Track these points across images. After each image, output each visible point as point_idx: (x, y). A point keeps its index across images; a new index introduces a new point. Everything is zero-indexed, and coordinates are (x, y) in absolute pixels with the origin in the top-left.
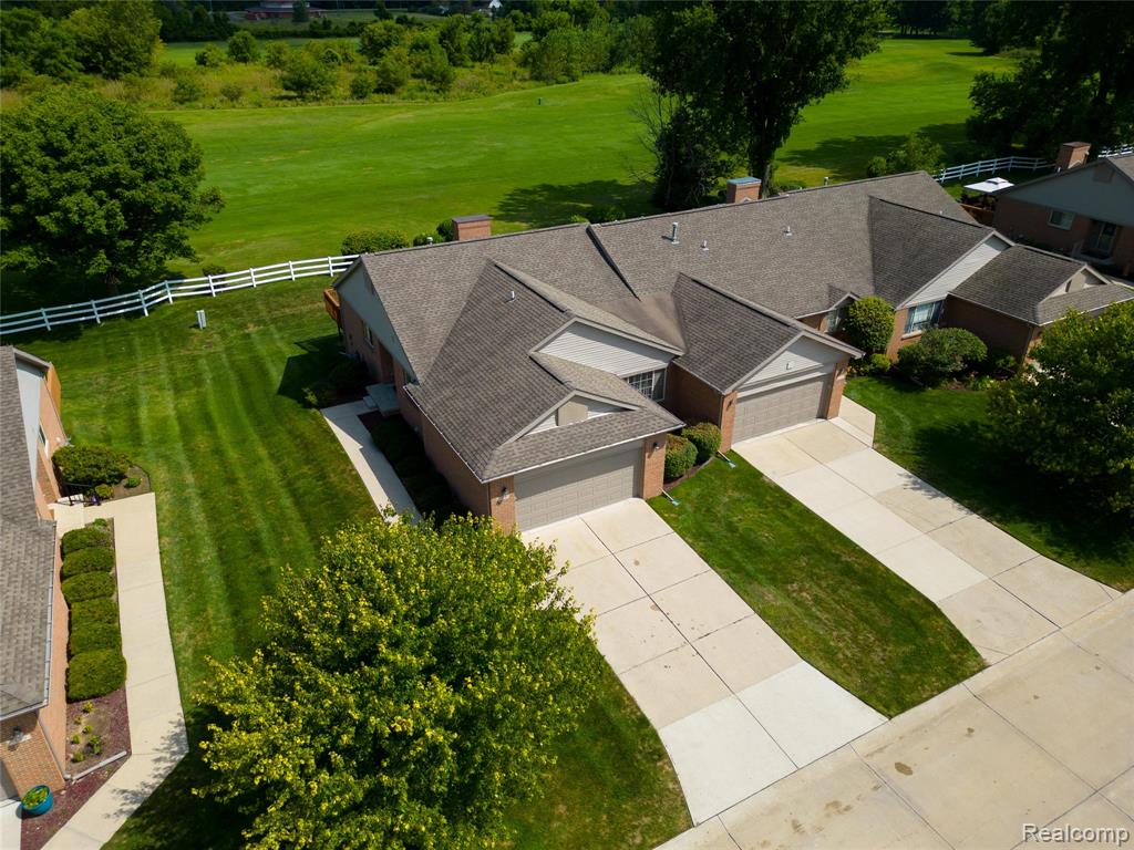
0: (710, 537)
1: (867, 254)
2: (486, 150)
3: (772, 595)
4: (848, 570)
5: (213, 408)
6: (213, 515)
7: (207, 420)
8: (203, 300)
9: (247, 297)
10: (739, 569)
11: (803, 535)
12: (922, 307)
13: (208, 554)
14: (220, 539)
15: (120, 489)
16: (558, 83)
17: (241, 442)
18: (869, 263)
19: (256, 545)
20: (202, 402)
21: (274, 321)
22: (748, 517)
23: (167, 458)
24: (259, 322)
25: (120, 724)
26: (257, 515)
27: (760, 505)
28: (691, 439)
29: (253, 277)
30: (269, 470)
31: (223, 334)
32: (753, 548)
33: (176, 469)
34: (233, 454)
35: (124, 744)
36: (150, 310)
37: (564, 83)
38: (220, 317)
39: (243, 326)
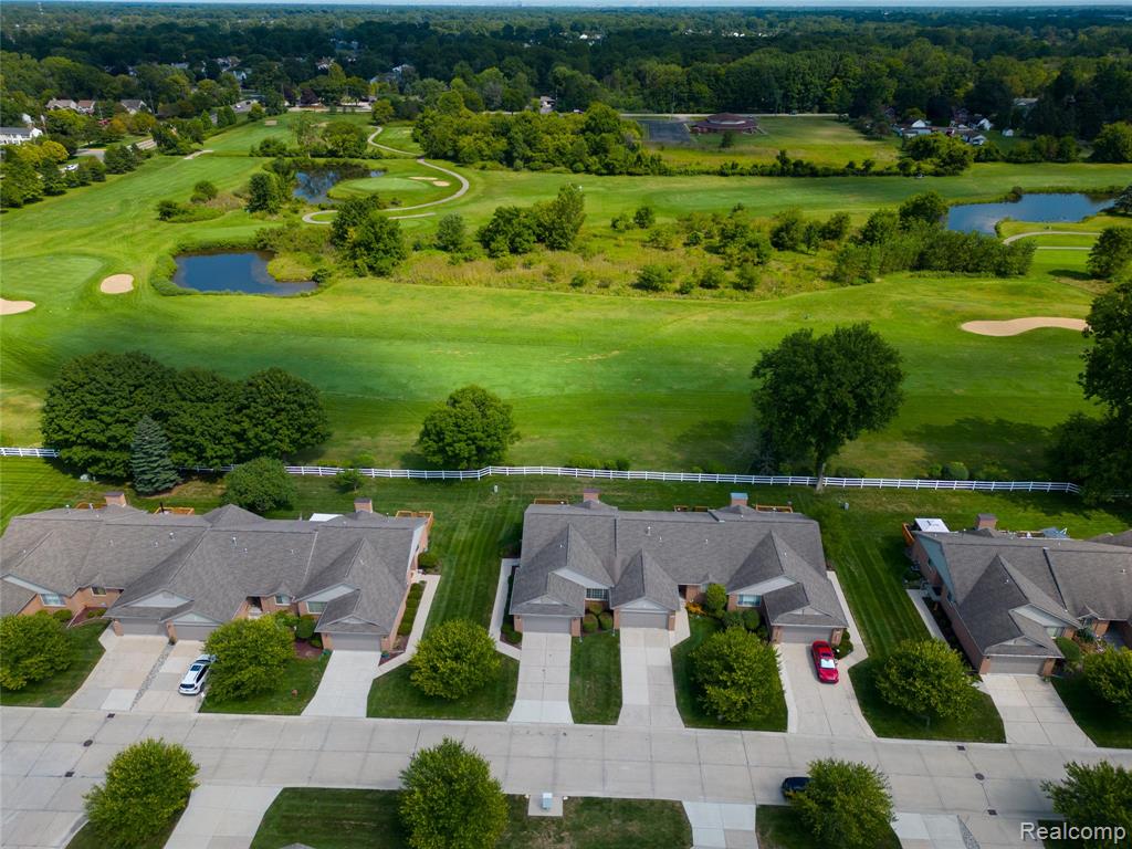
0: (579, 656)
1: (742, 562)
3: (578, 681)
4: (608, 685)
5: (475, 546)
6: (452, 590)
7: (472, 545)
8: (500, 479)
9: (519, 479)
10: (577, 670)
11: (608, 668)
12: (749, 596)
13: (444, 603)
14: (450, 600)
15: (433, 571)
16: (852, 284)
17: (474, 564)
18: (738, 567)
19: (457, 606)
20: (474, 537)
21: (524, 495)
22: (599, 658)
23: (450, 561)
24: (517, 495)
25: (405, 645)
26: (463, 595)
27: (607, 653)
28: (599, 621)
29: (525, 470)
30: (476, 578)
31: (501, 497)
32: (589, 665)
33: (451, 568)
34: (469, 568)
35: (404, 649)
36: (481, 478)
38: (504, 487)
39: (510, 496)
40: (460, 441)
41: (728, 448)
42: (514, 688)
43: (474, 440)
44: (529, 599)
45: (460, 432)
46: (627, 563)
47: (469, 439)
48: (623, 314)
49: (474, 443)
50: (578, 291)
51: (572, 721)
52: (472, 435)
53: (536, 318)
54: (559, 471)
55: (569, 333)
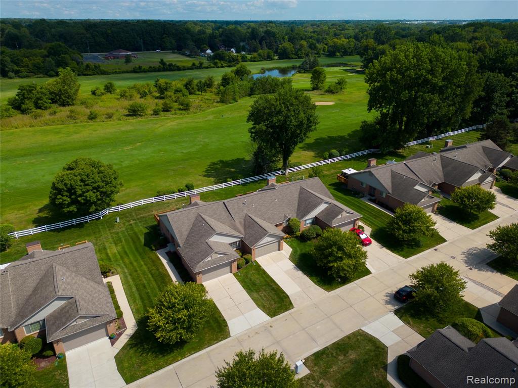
0: (245, 282)
1: (297, 204)
2: (202, 143)
3: (255, 295)
4: (273, 289)
5: (127, 250)
6: (134, 280)
7: (126, 253)
8: (116, 214)
9: (129, 211)
10: (250, 289)
11: (266, 281)
12: (308, 220)
13: (134, 289)
14: (136, 285)
15: (110, 274)
16: (230, 103)
17: (136, 261)
18: (296, 207)
19: (144, 287)
20: (123, 248)
21: (138, 219)
22: (256, 278)
23: (119, 265)
24: (134, 220)
25: (124, 323)
26: (144, 280)
27: (259, 274)
28: (245, 259)
29: (131, 205)
30: (145, 268)
31: (124, 224)
32: (254, 284)
33: (122, 268)
34: (135, 264)
35: (125, 327)
36: (102, 217)
37: (233, 103)
38: (122, 218)
39: (129, 221)
40: (88, 191)
41: (233, 170)
42: (221, 316)
43: (97, 189)
44: (202, 260)
45: (87, 185)
46: (243, 223)
47: (94, 188)
48: (130, 128)
49: (98, 191)
50: (95, 122)
51: (268, 318)
52: (96, 185)
53: (76, 137)
54: (153, 200)
55: (103, 140)
